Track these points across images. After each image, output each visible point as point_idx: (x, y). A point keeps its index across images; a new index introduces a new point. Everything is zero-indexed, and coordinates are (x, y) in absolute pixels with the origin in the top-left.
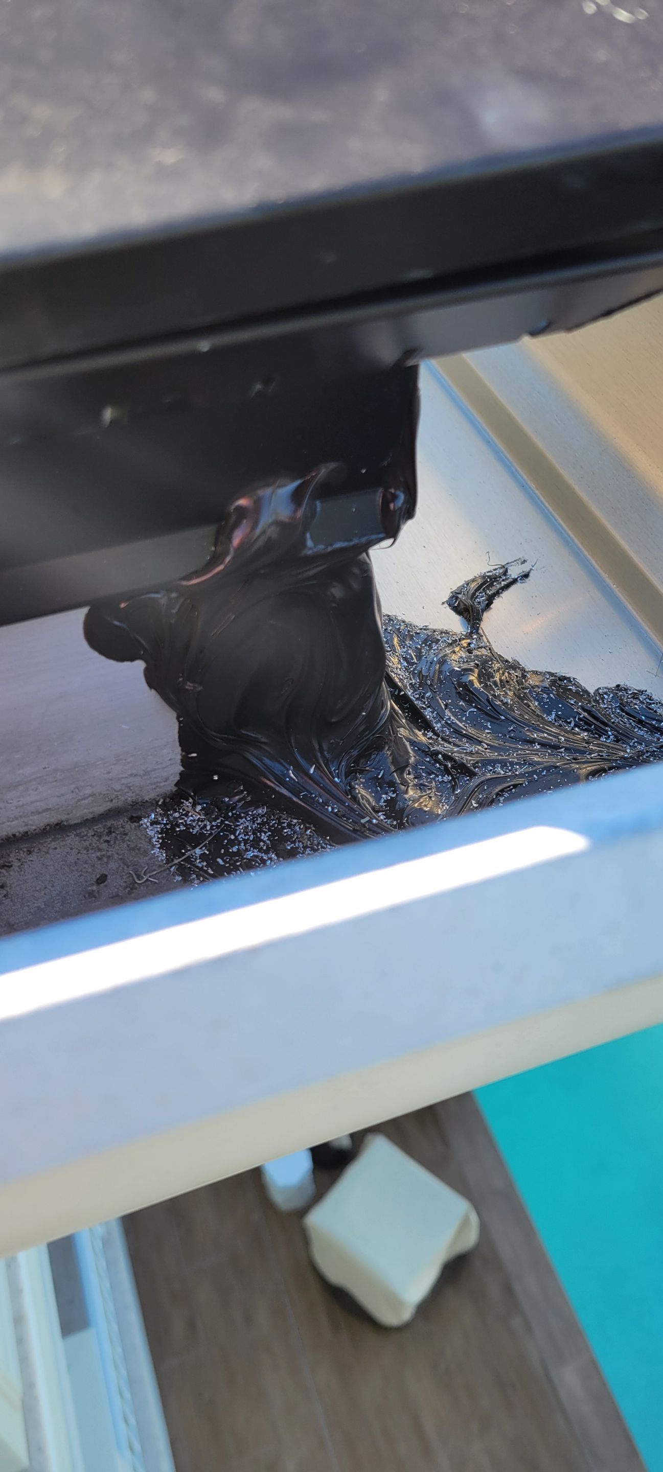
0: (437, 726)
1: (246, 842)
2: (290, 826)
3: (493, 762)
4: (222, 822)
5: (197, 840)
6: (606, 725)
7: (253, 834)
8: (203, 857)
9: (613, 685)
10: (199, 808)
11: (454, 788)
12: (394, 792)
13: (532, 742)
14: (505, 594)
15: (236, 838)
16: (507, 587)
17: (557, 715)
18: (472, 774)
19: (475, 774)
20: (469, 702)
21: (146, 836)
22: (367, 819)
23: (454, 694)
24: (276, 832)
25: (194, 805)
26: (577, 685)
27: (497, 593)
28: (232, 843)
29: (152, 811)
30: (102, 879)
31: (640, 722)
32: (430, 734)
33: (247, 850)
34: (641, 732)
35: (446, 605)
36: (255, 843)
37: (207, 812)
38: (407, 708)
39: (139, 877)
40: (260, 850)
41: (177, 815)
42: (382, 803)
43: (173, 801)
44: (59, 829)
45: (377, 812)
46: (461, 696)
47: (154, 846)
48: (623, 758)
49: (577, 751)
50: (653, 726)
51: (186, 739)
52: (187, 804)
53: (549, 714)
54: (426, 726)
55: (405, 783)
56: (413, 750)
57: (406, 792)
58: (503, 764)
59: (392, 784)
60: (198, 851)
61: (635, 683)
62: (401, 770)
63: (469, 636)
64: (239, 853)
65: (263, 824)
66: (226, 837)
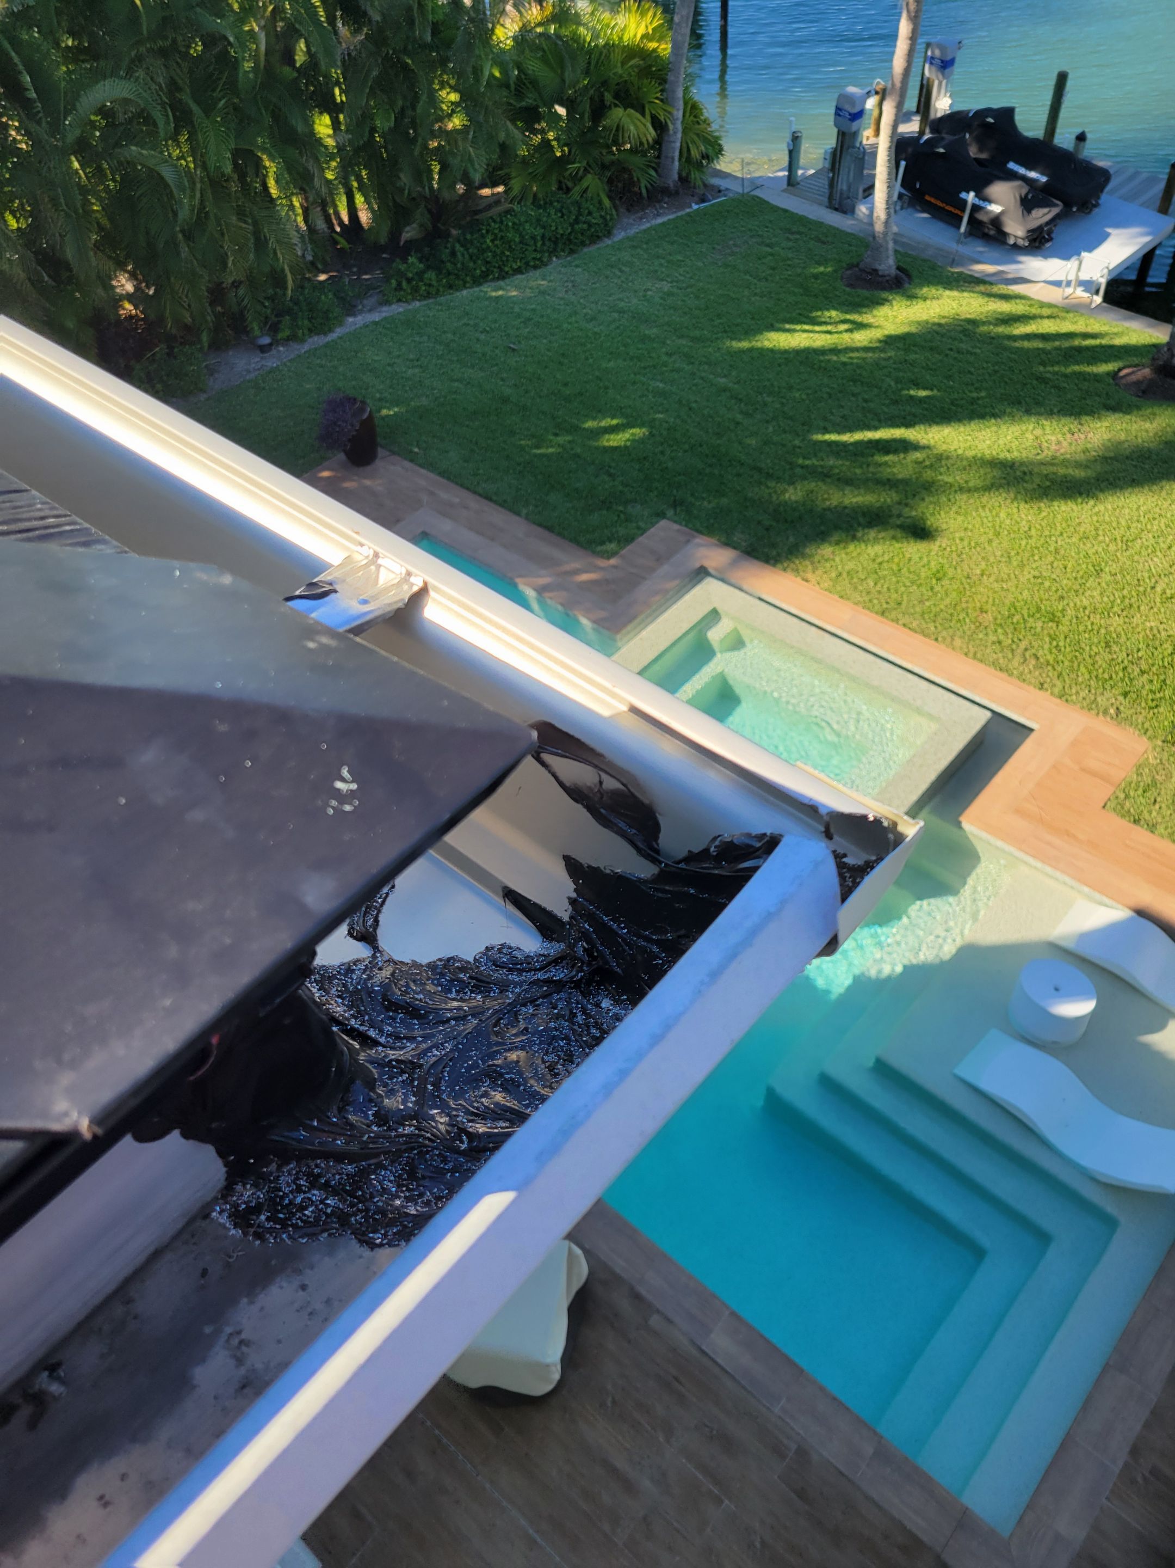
0: (382, 1040)
1: (291, 1192)
2: (317, 1166)
3: (429, 1049)
4: (269, 1187)
5: (258, 1210)
6: (489, 983)
7: (295, 1183)
8: (268, 1219)
9: (483, 949)
10: (248, 1186)
11: (413, 1081)
12: (375, 1106)
13: (448, 1020)
14: (385, 909)
15: (284, 1193)
16: (383, 902)
17: (457, 991)
18: (421, 1066)
19: (422, 1065)
20: (396, 1011)
21: (220, 1224)
22: (367, 1136)
23: (383, 1010)
24: (309, 1175)
25: (244, 1186)
26: (460, 960)
27: (379, 912)
28: (282, 1198)
29: (216, 1205)
30: (204, 1273)
31: (510, 969)
32: (380, 1049)
33: (295, 1197)
34: (514, 977)
35: (348, 938)
36: (299, 1190)
37: (255, 1185)
38: (357, 1036)
39: (230, 1257)
40: (305, 1192)
41: (235, 1198)
42: (371, 1118)
43: (227, 1190)
44: (156, 1255)
45: (369, 1126)
46: (388, 1009)
47: (229, 1229)
48: (509, 1004)
49: (479, 1014)
50: (519, 969)
51: (220, 1154)
52: (239, 1187)
53: (451, 993)
54: (376, 1043)
55: (380, 1096)
56: (374, 1067)
57: (383, 1102)
58: (436, 1046)
59: (371, 1100)
60: (263, 1217)
61: (496, 941)
62: (373, 1088)
63: (374, 957)
64: (291, 1203)
65: (297, 1173)
66: (277, 1196)
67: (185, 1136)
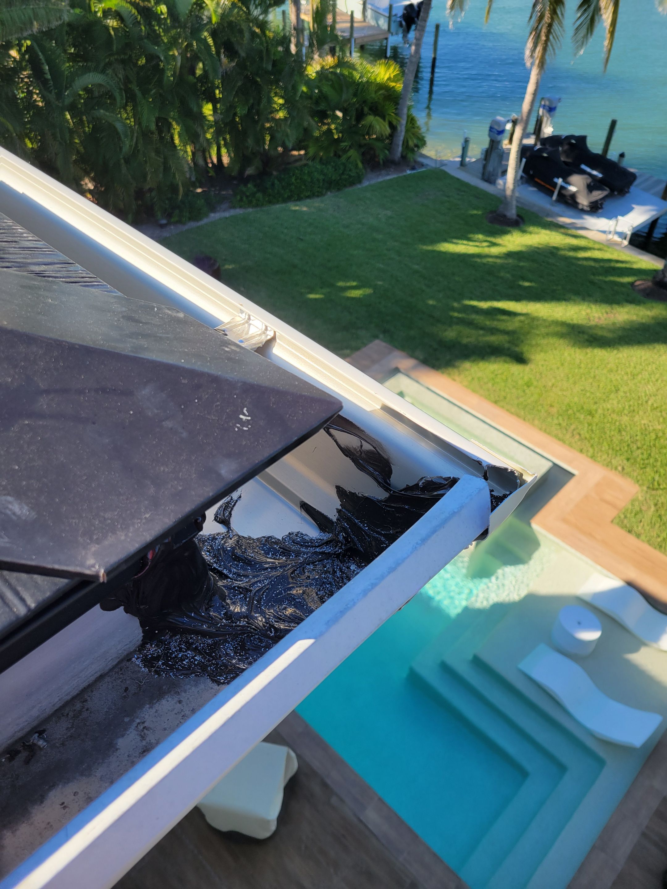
0: (231, 576)
1: (176, 651)
2: (191, 638)
3: (256, 582)
4: (164, 647)
5: (158, 658)
6: (290, 551)
7: (178, 646)
8: (163, 664)
9: (287, 533)
10: (153, 646)
11: (246, 599)
12: (225, 609)
13: (267, 569)
14: (235, 508)
15: (172, 651)
16: (235, 505)
17: (272, 554)
18: (251, 591)
19: (252, 590)
20: (239, 561)
21: (136, 665)
22: (220, 624)
23: (232, 560)
24: (187, 643)
25: (151, 645)
26: (275, 538)
27: (232, 509)
28: (171, 654)
29: (135, 654)
30: (126, 689)
31: (301, 545)
32: (229, 580)
33: (178, 654)
34: (303, 549)
35: (214, 521)
36: (181, 650)
37: (157, 645)
38: (216, 572)
39: (141, 682)
40: (184, 652)
41: (145, 652)
42: (222, 616)
43: (142, 647)
44: (101, 677)
45: (222, 620)
46: (234, 560)
47: (141, 668)
48: (300, 563)
49: (284, 567)
50: (306, 546)
51: (142, 625)
52: (148, 646)
53: (269, 554)
54: (226, 577)
55: (228, 604)
56: (225, 589)
57: (230, 608)
58: (260, 581)
59: (223, 606)
60: (160, 663)
61: (295, 530)
62: (224, 600)
63: (228, 532)
64: (176, 657)
65: (180, 641)
66: (168, 652)
67: (126, 611)
